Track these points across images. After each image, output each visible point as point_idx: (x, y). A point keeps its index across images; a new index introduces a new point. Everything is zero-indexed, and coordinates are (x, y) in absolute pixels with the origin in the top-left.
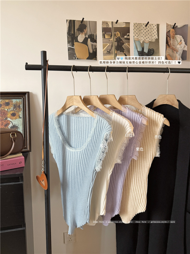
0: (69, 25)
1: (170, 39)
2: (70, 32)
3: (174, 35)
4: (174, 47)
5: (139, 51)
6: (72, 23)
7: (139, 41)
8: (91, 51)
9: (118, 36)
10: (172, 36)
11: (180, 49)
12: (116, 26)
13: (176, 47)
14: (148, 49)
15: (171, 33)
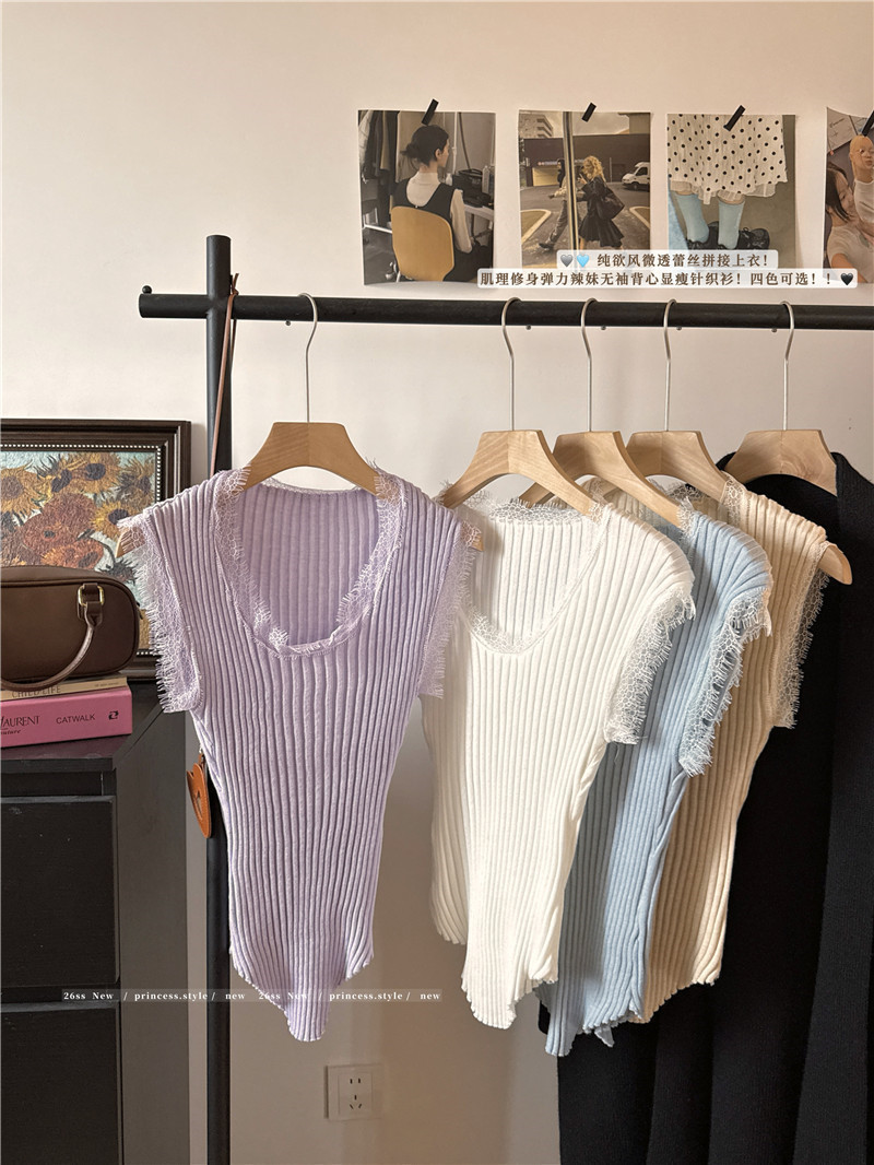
0: (368, 134)
2: (375, 165)
3: (868, 163)
5: (693, 240)
6: (381, 125)
7: (694, 196)
8: (466, 245)
9: (595, 175)
10: (861, 169)
14: (740, 232)
15: (853, 153)
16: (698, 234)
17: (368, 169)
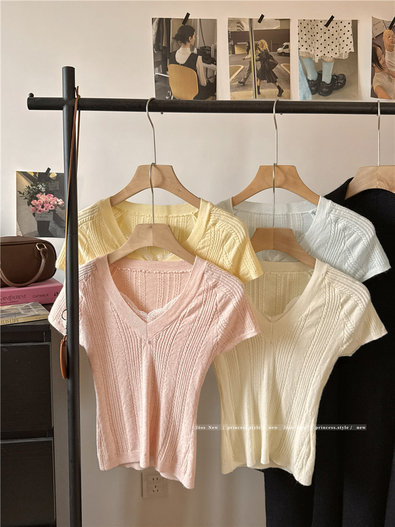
0: (156, 30)
2: (160, 44)
3: (392, 43)
4: (394, 70)
5: (310, 80)
6: (163, 25)
7: (311, 59)
8: (204, 82)
9: (264, 48)
10: (388, 45)
12: (258, 27)
14: (332, 75)
15: (385, 38)
16: (312, 76)
17: (157, 46)
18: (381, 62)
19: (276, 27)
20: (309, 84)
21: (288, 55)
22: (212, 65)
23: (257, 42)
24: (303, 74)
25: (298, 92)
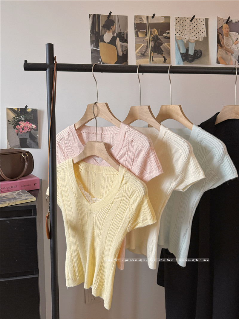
0: (92, 21)
1: (223, 38)
3: (228, 32)
4: (228, 48)
5: (182, 53)
6: (96, 19)
7: (182, 40)
8: (121, 54)
9: (155, 34)
10: (225, 33)
11: (236, 50)
12: (152, 21)
13: (231, 47)
14: (194, 51)
15: (224, 29)
16: (183, 51)
17: (92, 31)
18: (222, 43)
19: (162, 21)
20: (181, 55)
21: (169, 38)
22: (125, 44)
23: (152, 30)
24: (178, 49)
25: (175, 60)
